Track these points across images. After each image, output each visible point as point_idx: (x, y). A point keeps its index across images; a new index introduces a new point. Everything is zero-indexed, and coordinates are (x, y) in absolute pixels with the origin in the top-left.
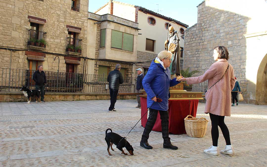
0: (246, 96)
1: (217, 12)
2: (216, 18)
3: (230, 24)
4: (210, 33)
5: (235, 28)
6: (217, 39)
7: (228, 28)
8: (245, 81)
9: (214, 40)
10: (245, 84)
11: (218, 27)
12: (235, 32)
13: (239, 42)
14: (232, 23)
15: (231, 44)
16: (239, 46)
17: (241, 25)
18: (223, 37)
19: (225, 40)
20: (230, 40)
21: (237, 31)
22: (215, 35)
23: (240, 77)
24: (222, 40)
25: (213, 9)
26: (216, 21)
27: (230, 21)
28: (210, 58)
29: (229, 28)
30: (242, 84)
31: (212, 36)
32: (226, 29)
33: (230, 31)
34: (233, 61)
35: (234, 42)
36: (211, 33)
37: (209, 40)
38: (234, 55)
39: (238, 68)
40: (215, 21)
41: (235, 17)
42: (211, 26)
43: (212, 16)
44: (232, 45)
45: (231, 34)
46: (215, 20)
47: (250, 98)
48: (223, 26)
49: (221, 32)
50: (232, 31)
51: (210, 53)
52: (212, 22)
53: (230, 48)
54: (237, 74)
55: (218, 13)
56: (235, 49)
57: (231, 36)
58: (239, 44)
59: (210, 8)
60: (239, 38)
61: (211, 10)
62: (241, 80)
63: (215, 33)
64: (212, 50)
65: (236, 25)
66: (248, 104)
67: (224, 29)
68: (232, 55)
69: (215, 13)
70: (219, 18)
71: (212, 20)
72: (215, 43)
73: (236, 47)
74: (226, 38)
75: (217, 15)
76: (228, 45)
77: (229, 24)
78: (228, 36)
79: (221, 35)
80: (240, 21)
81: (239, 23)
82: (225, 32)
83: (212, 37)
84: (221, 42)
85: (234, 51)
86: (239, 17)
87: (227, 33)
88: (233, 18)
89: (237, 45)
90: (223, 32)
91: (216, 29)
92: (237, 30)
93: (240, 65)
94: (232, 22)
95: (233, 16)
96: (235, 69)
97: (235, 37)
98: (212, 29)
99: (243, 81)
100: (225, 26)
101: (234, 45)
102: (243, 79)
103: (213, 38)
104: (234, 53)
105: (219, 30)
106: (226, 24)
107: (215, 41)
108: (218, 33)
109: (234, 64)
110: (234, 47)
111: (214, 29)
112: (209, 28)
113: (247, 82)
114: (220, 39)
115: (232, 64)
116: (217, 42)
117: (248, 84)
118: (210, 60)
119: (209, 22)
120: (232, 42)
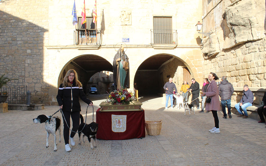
0: (48, 99)
1: (13, 19)
2: (11, 25)
3: (29, 34)
4: (3, 39)
5: (35, 39)
6: (13, 46)
7: (26, 37)
8: (46, 86)
9: (9, 46)
10: (46, 89)
11: (14, 34)
12: (35, 42)
13: (39, 52)
14: (31, 34)
15: (30, 52)
16: (39, 55)
17: (41, 37)
18: (20, 45)
19: (22, 48)
20: (29, 49)
21: (37, 42)
22: (11, 42)
23: (41, 83)
24: (19, 48)
25: (7, 16)
26: (12, 29)
27: (29, 31)
28: (5, 64)
29: (28, 37)
30: (43, 89)
31: (6, 42)
32: (24, 38)
33: (28, 40)
34: (32, 68)
35: (33, 51)
36: (5, 39)
37: (2, 46)
38: (34, 63)
39: (39, 75)
40: (10, 28)
41: (34, 28)
42: (5, 32)
43: (7, 22)
44: (31, 54)
45: (31, 43)
46: (10, 26)
47: (52, 100)
48: (21, 35)
49: (17, 40)
50: (31, 40)
51: (5, 59)
52: (5, 28)
53: (28, 56)
54: (37, 80)
55: (14, 21)
56: (34, 57)
57: (30, 45)
58: (40, 53)
59: (3, 14)
60: (39, 48)
61: (5, 16)
62: (42, 86)
63: (10, 40)
64: (6, 56)
65: (37, 36)
66: (50, 106)
67: (22, 38)
68: (32, 62)
69: (10, 20)
70: (15, 26)
71: (6, 26)
72: (11, 49)
73: (35, 56)
74: (25, 46)
75: (13, 23)
76: (26, 53)
77: (27, 33)
78: (26, 45)
79: (18, 43)
80: (40, 33)
81: (39, 34)
82: (23, 40)
83: (6, 44)
84: (18, 49)
85: (34, 60)
86: (38, 29)
87: (26, 42)
88: (32, 29)
89: (37, 54)
90: (20, 41)
91: (11, 36)
92: (36, 40)
93: (41, 72)
94: (31, 32)
95: (32, 27)
96: (35, 76)
97: (35, 47)
98: (7, 35)
99: (44, 86)
100: (22, 35)
101: (33, 54)
102: (44, 85)
103: (8, 45)
104: (33, 61)
105: (15, 38)
106: (24, 33)
107: (11, 48)
108: (14, 40)
109: (34, 71)
110: (33, 55)
111: (9, 35)
112: (2, 34)
113: (48, 87)
114: (17, 47)
115: (32, 71)
116: (12, 49)
117: (49, 89)
118: (5, 66)
119: (2, 28)
120: (31, 51)
